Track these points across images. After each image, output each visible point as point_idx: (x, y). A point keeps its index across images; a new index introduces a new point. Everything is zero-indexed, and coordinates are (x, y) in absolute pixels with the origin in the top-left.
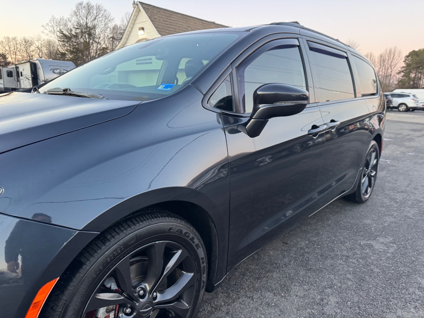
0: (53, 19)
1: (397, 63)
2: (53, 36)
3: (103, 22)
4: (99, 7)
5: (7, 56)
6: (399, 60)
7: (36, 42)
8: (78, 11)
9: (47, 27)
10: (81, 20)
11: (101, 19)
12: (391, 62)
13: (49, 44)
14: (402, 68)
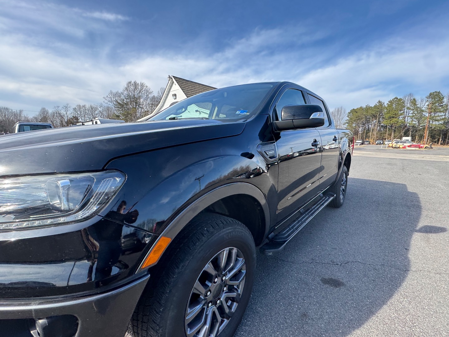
0: (111, 92)
1: (343, 118)
2: (111, 104)
3: (145, 94)
4: (142, 84)
5: (79, 118)
6: (344, 115)
7: (99, 108)
8: (128, 87)
9: (107, 98)
10: (130, 93)
11: (144, 92)
12: (340, 117)
13: (108, 109)
14: (346, 121)
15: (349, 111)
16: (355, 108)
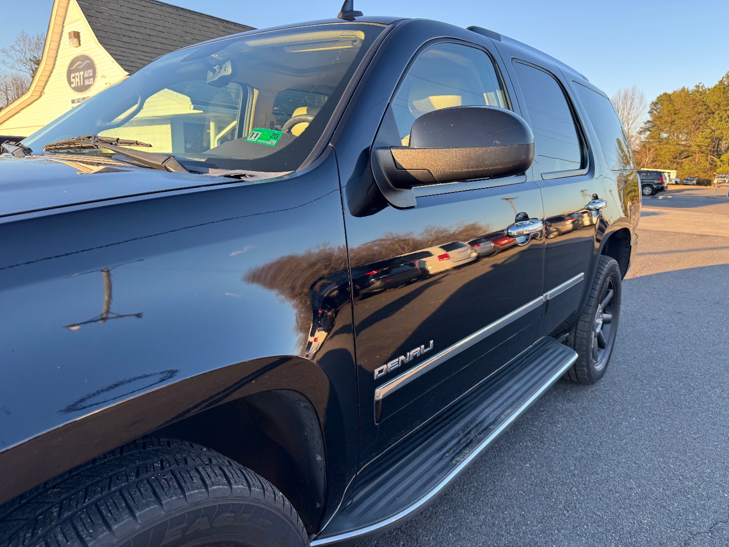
0: (24, 37)
1: (638, 115)
2: (24, 68)
6: (641, 109)
9: (13, 52)
12: (629, 114)
14: (645, 123)
15: (654, 99)
16: (670, 92)
